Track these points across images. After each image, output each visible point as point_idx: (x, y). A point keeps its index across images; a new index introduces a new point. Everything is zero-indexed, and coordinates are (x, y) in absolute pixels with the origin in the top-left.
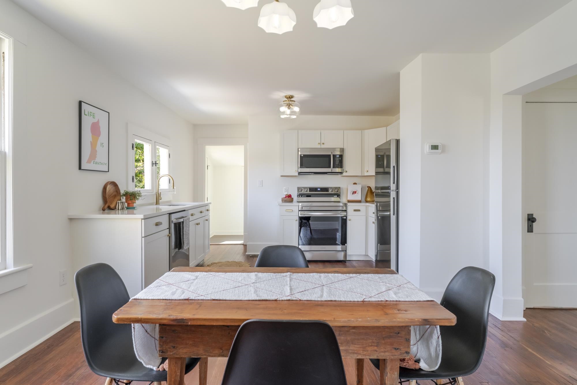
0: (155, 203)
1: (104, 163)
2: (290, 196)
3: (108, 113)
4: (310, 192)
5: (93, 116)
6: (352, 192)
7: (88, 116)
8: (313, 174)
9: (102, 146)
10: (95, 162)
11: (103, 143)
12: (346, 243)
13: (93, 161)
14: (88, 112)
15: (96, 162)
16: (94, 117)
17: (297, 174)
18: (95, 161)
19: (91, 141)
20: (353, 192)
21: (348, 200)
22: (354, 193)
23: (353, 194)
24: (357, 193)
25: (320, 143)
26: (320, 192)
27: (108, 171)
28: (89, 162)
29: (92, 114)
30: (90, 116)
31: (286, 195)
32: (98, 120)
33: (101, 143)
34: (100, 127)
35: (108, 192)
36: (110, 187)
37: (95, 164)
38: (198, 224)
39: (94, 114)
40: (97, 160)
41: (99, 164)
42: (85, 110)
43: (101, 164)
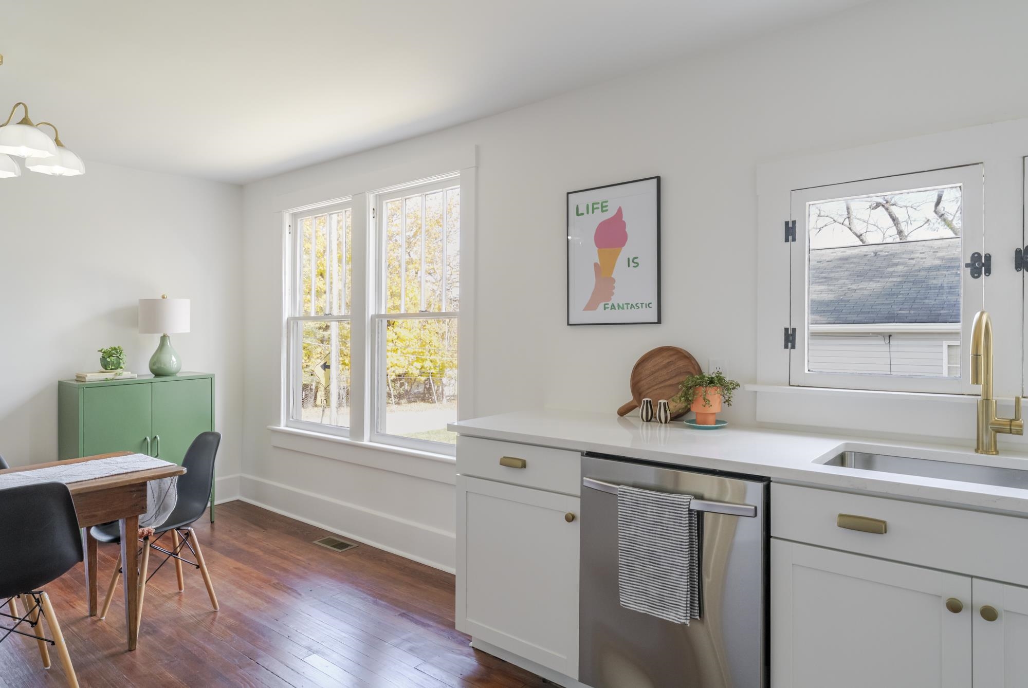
1: (642, 304)
3: (657, 178)
5: (602, 207)
7: (588, 213)
9: (632, 264)
10: (610, 306)
11: (637, 258)
13: (602, 305)
14: (588, 205)
15: (613, 305)
16: (604, 209)
18: (610, 303)
19: (596, 265)
27: (659, 322)
28: (591, 306)
29: (599, 206)
30: (593, 212)
32: (620, 210)
33: (629, 259)
34: (624, 223)
35: (653, 373)
36: (660, 361)
37: (611, 309)
38: (989, 614)
39: (604, 204)
40: (615, 300)
41: (623, 309)
42: (577, 206)
43: (629, 306)
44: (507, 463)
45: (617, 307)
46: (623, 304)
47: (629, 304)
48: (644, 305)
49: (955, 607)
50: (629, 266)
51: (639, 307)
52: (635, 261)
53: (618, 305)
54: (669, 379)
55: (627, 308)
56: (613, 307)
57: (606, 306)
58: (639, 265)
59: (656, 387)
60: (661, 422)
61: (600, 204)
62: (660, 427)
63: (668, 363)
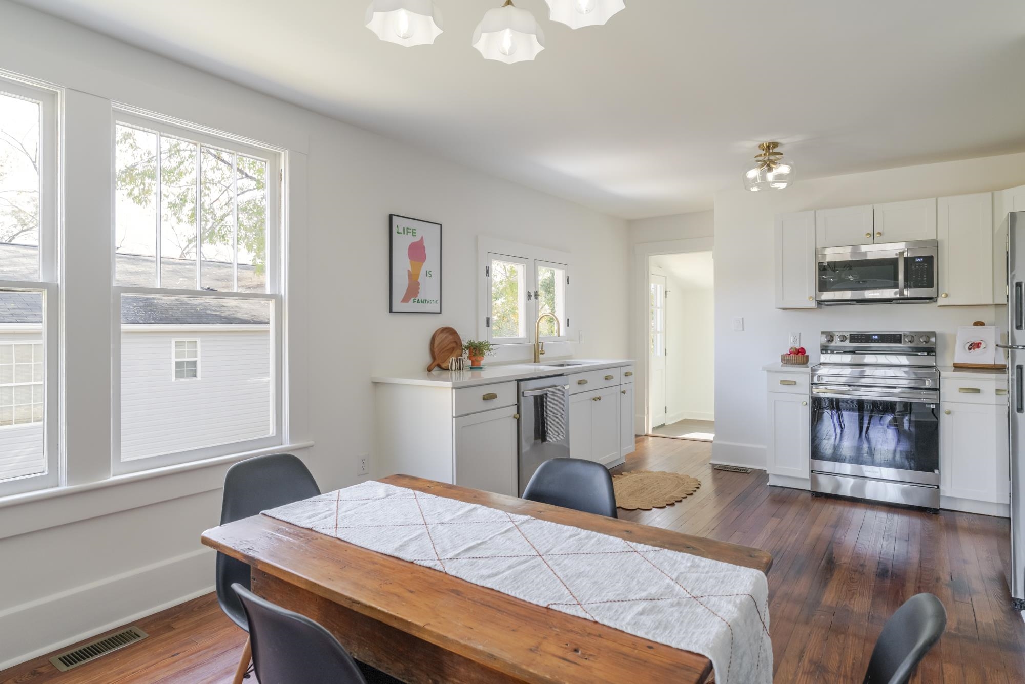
0: (533, 360)
1: (433, 301)
2: (801, 352)
3: (440, 226)
4: (850, 342)
5: (413, 233)
6: (970, 343)
7: (404, 233)
8: (855, 302)
9: (428, 275)
10: (416, 300)
11: (431, 271)
12: (938, 468)
13: (412, 299)
14: (404, 228)
15: (418, 300)
16: (414, 234)
17: (813, 304)
18: (417, 298)
19: (409, 270)
20: (971, 345)
21: (954, 364)
22: (975, 346)
23: (970, 349)
24: (983, 346)
25: (871, 232)
26: (878, 342)
27: (441, 313)
28: (406, 300)
29: (411, 231)
30: (407, 234)
31: (791, 348)
32: (422, 238)
33: (427, 272)
34: (424, 248)
36: (443, 336)
38: (599, 398)
39: (414, 231)
40: (419, 297)
41: (423, 302)
42: (398, 226)
43: (427, 301)
44: (484, 398)
45: (420, 302)
46: (424, 300)
49: (595, 399)
51: (431, 303)
52: (430, 273)
53: (421, 300)
55: (426, 303)
56: (418, 301)
58: (431, 277)
59: (442, 352)
63: (447, 336)
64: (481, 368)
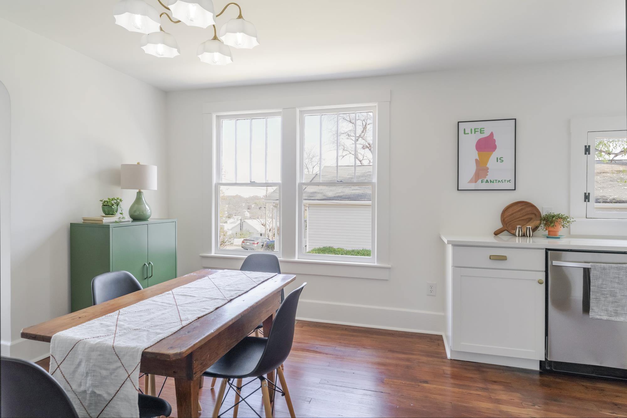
1: (505, 180)
3: (514, 120)
5: (481, 131)
7: (471, 133)
11: (502, 157)
13: (480, 180)
14: (471, 129)
15: (487, 180)
16: (482, 132)
18: (485, 180)
19: (476, 160)
27: (515, 189)
28: (473, 180)
30: (475, 133)
32: (492, 133)
33: (497, 158)
34: (494, 141)
35: (512, 214)
36: (518, 208)
37: (486, 182)
39: (482, 130)
40: (488, 178)
41: (493, 182)
42: (465, 129)
43: (497, 181)
44: (492, 258)
45: (489, 182)
46: (493, 181)
47: (497, 180)
48: (506, 181)
50: (497, 161)
51: (503, 182)
52: (501, 159)
53: (490, 180)
54: (522, 217)
55: (496, 182)
57: (483, 181)
58: (503, 162)
59: (514, 221)
60: (527, 237)
61: (479, 129)
62: (527, 238)
63: (521, 209)
64: (559, 238)
